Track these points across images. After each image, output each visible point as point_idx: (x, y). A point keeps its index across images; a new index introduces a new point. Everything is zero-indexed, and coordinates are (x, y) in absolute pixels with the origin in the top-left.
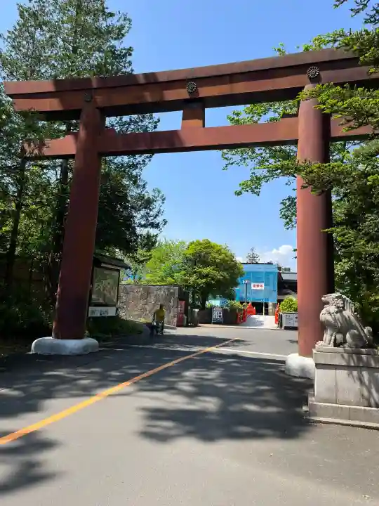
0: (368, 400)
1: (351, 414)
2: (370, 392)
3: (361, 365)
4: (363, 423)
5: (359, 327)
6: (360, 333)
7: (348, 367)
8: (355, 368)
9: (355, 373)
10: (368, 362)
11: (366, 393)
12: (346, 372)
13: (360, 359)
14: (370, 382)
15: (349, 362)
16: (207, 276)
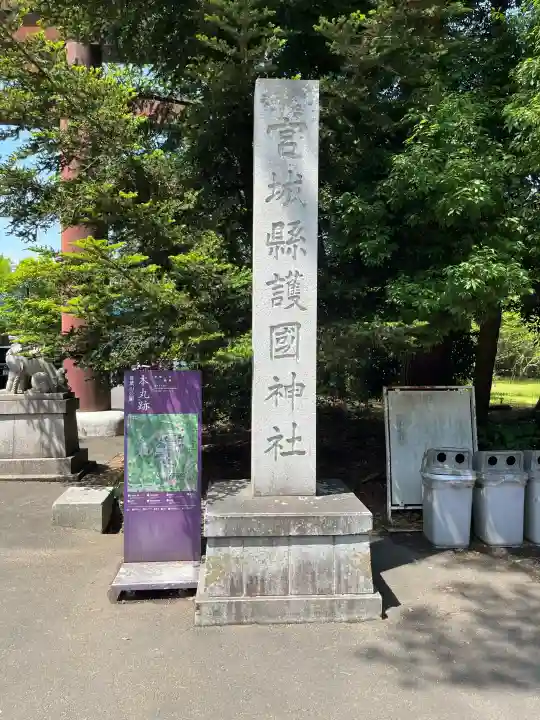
0: (48, 450)
1: (25, 468)
2: (51, 440)
3: (42, 412)
4: (37, 477)
5: (48, 368)
6: (48, 375)
7: (27, 416)
8: (36, 415)
9: (36, 421)
10: (50, 408)
11: (46, 442)
12: (25, 421)
13: (41, 405)
14: (51, 429)
15: (28, 409)
16: (46, 311)
